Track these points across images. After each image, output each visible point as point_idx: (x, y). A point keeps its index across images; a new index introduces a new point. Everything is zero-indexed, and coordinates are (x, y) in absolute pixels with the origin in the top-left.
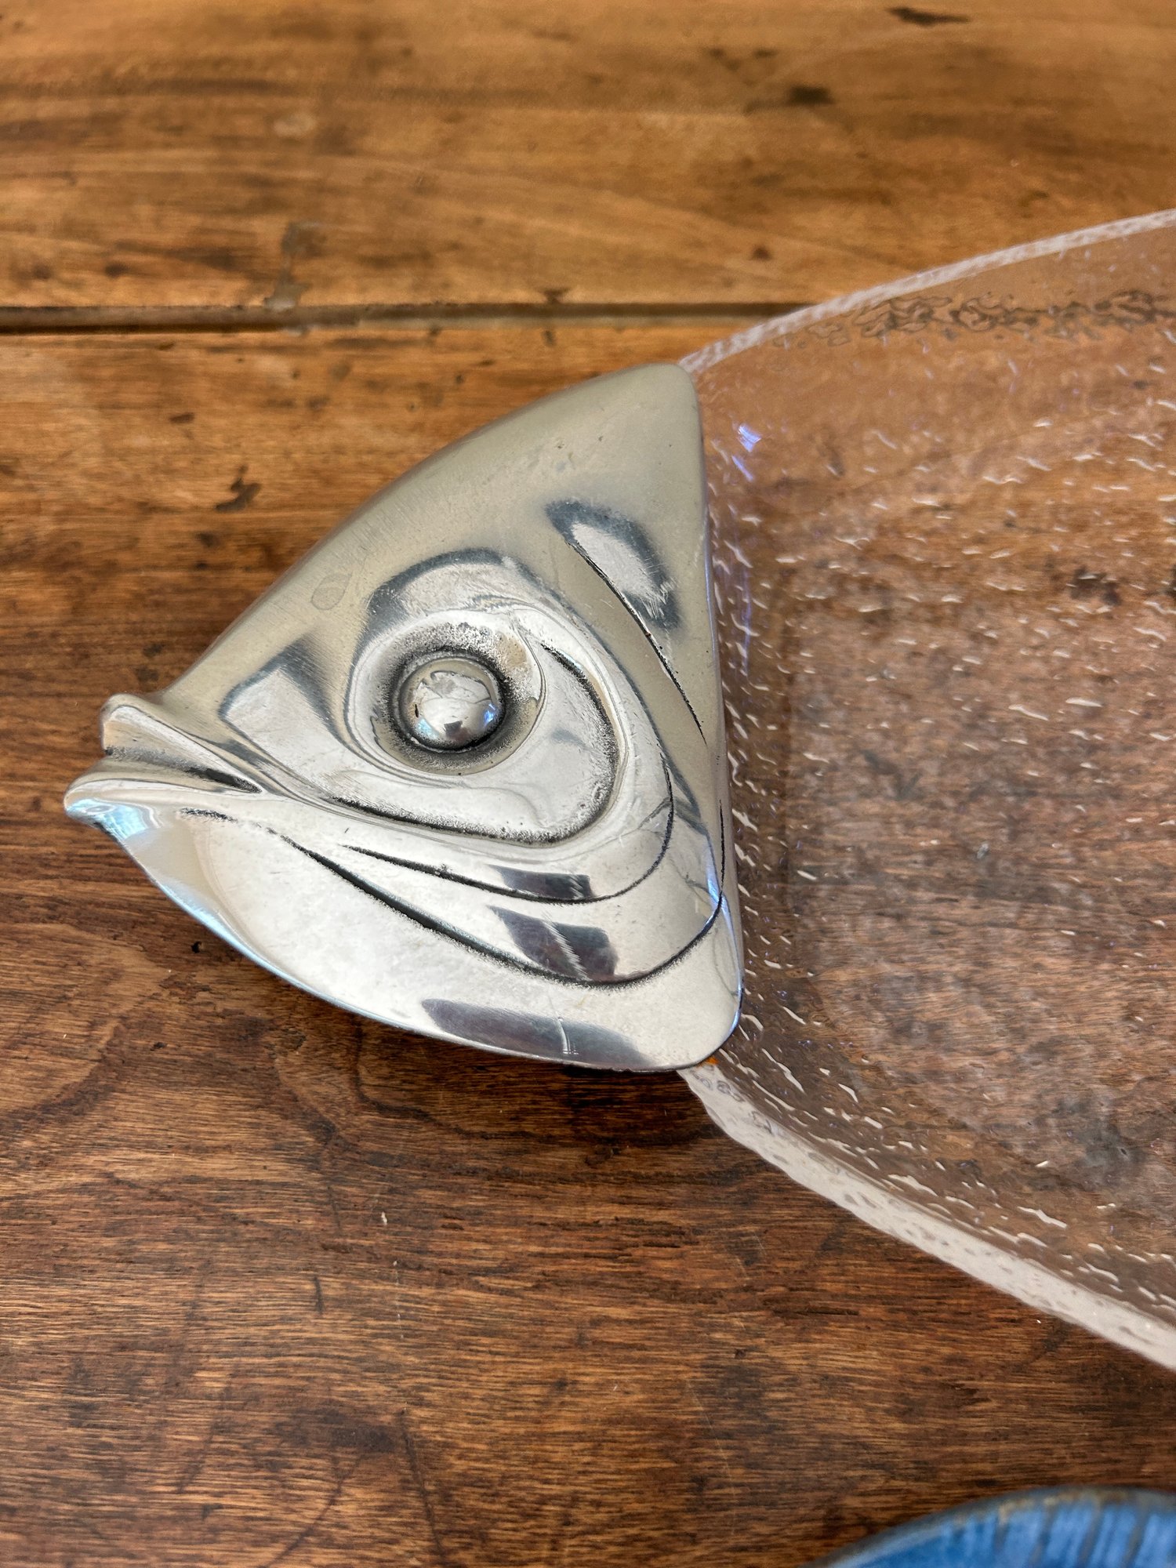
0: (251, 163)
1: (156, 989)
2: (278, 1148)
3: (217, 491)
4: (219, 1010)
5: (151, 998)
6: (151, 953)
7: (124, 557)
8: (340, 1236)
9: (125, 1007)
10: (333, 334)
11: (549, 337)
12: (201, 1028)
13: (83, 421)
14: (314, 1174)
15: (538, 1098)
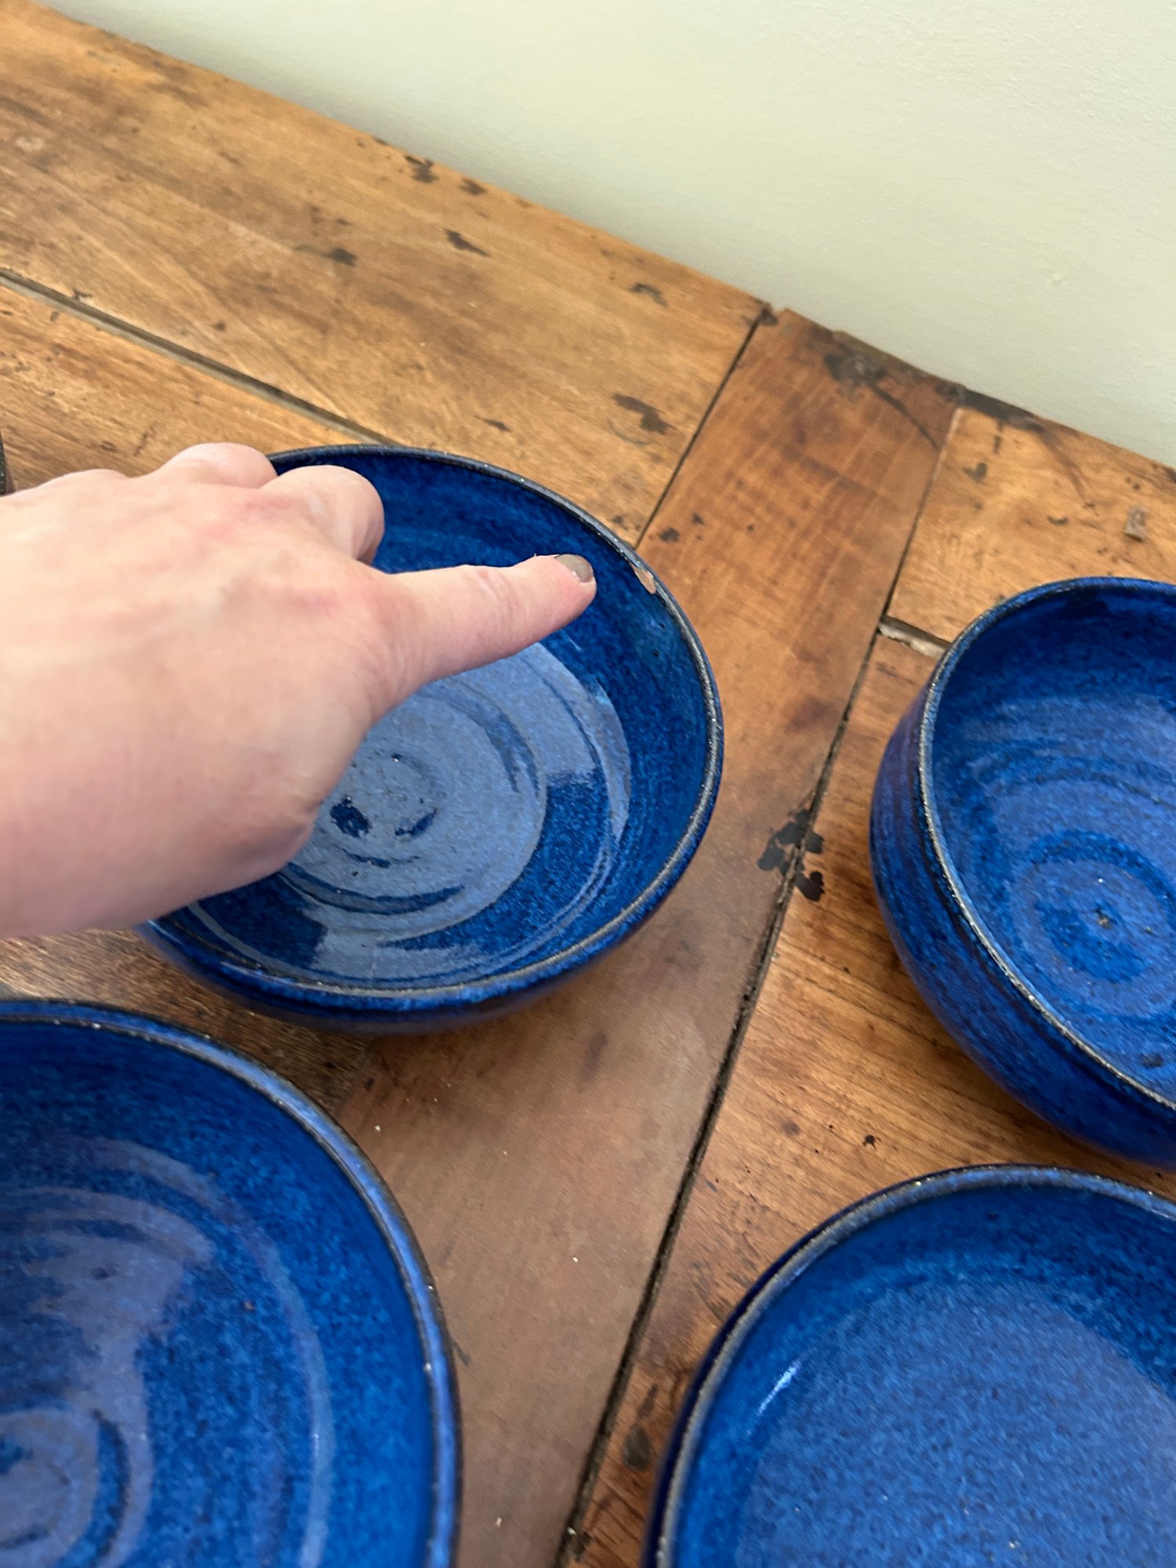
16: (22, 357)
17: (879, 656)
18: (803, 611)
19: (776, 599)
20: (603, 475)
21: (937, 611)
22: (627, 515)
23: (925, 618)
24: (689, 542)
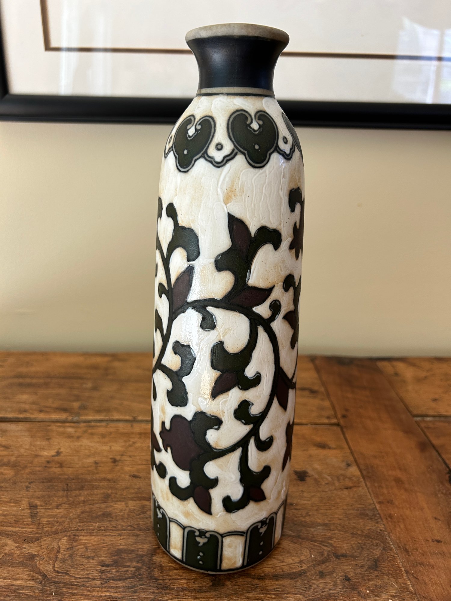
0: (76, 392)
1: (14, 548)
2: (33, 579)
3: (53, 453)
4: (27, 552)
5: (13, 550)
6: (15, 541)
7: (29, 465)
8: (43, 597)
9: (6, 551)
10: (85, 424)
11: (132, 426)
12: (22, 556)
13: (27, 439)
14: (40, 585)
15: (94, 571)
16: (132, 440)
17: (423, 425)
18: (394, 422)
19: (384, 421)
20: (313, 408)
21: (423, 408)
22: (329, 415)
24: (350, 416)
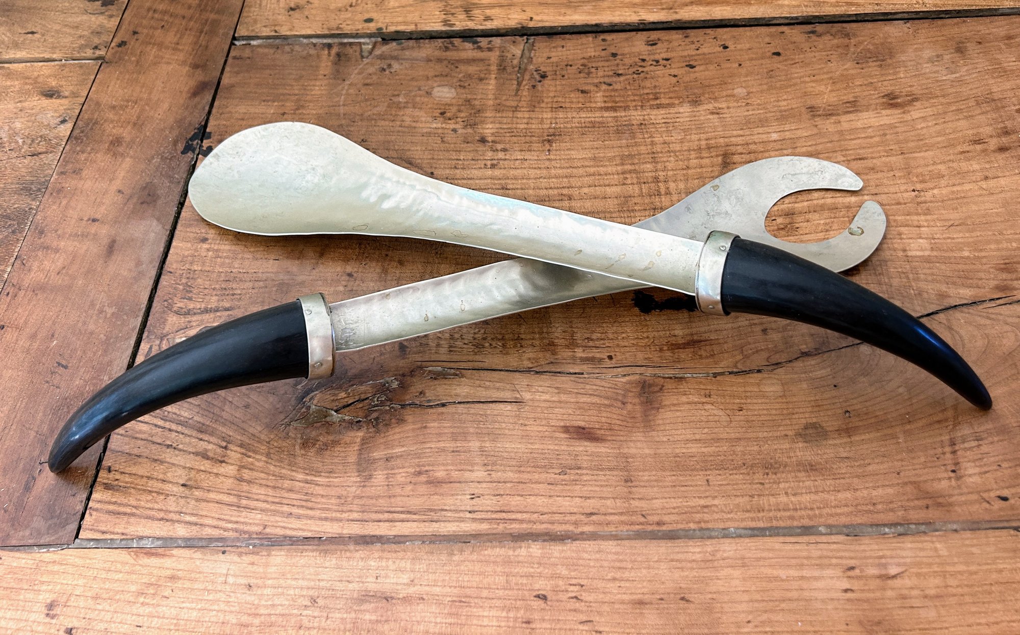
17: (232, 54)
18: (193, 50)
19: (179, 50)
20: (86, 33)
21: (259, 26)
22: (99, 44)
23: (253, 31)
24: (132, 43)
